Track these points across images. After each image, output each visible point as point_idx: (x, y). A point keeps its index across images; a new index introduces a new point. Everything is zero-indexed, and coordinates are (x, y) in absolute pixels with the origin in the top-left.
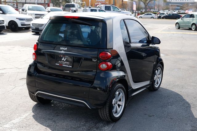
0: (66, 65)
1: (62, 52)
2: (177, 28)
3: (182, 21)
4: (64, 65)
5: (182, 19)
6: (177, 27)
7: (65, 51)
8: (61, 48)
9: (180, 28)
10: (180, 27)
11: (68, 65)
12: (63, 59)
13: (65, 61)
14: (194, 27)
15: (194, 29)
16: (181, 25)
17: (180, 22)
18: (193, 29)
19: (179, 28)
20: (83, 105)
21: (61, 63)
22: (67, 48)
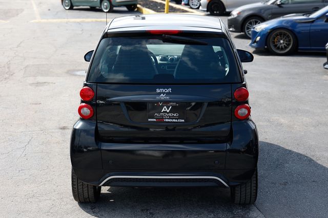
1: (163, 97)
2: (68, 8)
4: (167, 120)
6: (66, 6)
7: (168, 94)
8: (158, 91)
10: (74, 4)
11: (175, 119)
12: (163, 110)
13: (168, 113)
14: (105, 4)
15: (106, 9)
18: (105, 11)
19: (71, 8)
21: (161, 116)
22: (170, 89)
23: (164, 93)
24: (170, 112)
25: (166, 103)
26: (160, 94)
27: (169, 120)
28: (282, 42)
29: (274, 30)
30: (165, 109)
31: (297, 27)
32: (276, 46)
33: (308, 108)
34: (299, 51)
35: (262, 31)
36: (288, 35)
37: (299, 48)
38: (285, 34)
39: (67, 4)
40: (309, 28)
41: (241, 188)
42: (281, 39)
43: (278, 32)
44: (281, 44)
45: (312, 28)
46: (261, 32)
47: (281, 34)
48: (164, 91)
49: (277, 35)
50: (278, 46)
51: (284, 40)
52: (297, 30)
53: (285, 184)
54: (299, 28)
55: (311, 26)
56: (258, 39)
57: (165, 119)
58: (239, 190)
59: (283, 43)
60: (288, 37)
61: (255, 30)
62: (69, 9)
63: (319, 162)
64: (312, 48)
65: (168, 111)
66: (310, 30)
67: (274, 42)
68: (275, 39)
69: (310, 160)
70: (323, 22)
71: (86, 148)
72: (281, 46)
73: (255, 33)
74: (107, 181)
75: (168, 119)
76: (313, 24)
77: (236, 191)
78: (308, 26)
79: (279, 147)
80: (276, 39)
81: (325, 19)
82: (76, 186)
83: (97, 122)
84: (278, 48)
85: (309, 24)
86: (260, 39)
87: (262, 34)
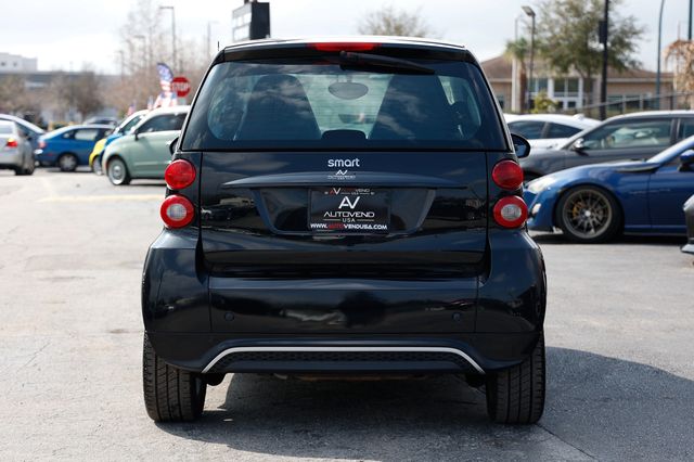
0: (362, 223)
1: (341, 176)
2: (119, 182)
3: (137, 145)
4: (350, 226)
5: (137, 139)
6: (117, 178)
7: (352, 170)
8: (332, 163)
9: (133, 182)
10: (133, 173)
11: (368, 223)
12: (342, 205)
13: (352, 211)
16: (134, 164)
17: (129, 152)
19: (126, 182)
20: (450, 365)
21: (338, 217)
22: (357, 160)
23: (343, 169)
24: (356, 209)
25: (348, 187)
26: (335, 169)
27: (355, 227)
28: (588, 213)
29: (569, 188)
30: (345, 202)
31: (620, 183)
32: (575, 223)
33: (650, 308)
34: (626, 233)
35: (545, 191)
36: (602, 200)
37: (627, 226)
38: (594, 198)
39: (117, 174)
40: (645, 185)
41: (509, 380)
42: (587, 209)
43: (578, 192)
44: (586, 218)
45: (652, 185)
46: (542, 194)
47: (585, 198)
48: (344, 164)
49: (577, 200)
50: (580, 223)
51: (592, 211)
52: (621, 189)
53: (605, 400)
54: (625, 186)
55: (648, 181)
56: (536, 208)
57: (347, 223)
58: (507, 385)
59: (592, 217)
60: (601, 203)
61: (529, 190)
62: (121, 184)
63: (678, 374)
64: (654, 226)
65: (352, 207)
66: (648, 189)
67: (571, 215)
68: (572, 209)
69: (658, 372)
70: (674, 172)
71: (173, 302)
72: (586, 223)
73: (530, 196)
74: (221, 360)
75: (353, 223)
76: (653, 177)
77: (499, 394)
78: (643, 182)
79: (590, 355)
80: (575, 209)
81: (681, 165)
82: (152, 377)
83: (200, 229)
84: (581, 228)
85: (644, 178)
86: (541, 209)
87: (544, 198)
